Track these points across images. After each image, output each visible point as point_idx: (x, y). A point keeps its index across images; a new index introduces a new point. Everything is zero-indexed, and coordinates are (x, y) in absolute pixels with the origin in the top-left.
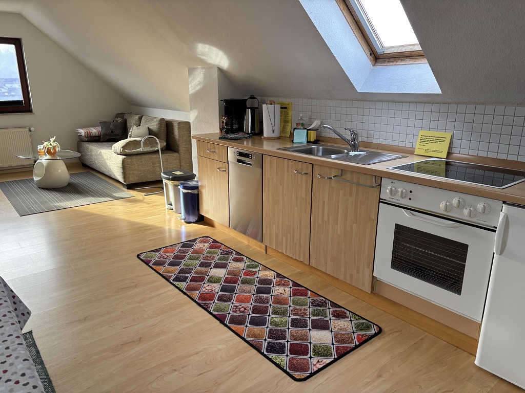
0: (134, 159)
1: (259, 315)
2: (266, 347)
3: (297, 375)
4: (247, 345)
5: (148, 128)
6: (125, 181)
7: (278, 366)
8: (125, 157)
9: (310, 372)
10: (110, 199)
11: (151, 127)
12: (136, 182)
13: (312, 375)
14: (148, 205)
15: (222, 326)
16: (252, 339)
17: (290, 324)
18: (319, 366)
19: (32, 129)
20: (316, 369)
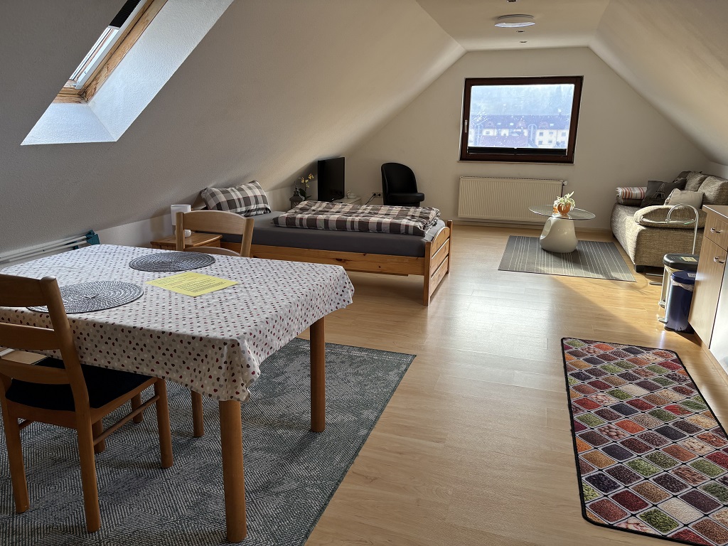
0: (656, 233)
1: (626, 449)
2: (592, 475)
3: (591, 514)
4: (574, 460)
5: (704, 194)
6: (635, 261)
7: (582, 495)
8: (644, 228)
9: (611, 523)
10: (601, 276)
11: (707, 194)
12: (651, 265)
13: (611, 527)
14: (641, 295)
15: (570, 433)
16: (585, 460)
17: (656, 476)
18: (631, 527)
19: (565, 183)
20: (623, 526)
